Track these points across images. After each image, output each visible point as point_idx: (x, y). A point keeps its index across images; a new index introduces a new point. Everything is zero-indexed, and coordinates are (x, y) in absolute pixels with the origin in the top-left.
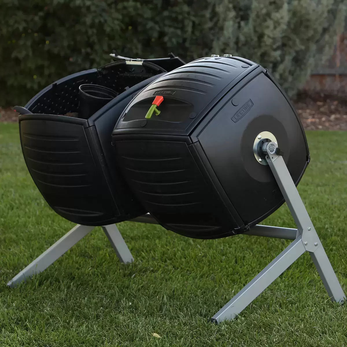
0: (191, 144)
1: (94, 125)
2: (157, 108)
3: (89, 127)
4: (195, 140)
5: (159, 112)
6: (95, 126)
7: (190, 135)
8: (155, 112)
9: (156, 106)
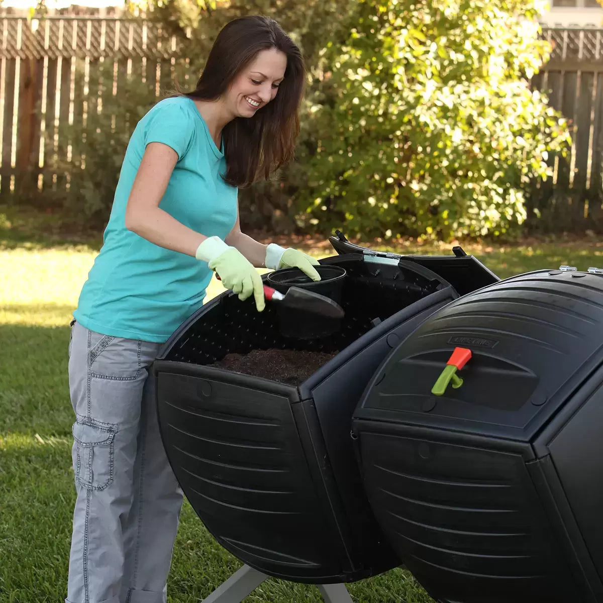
0: (533, 460)
1: (311, 398)
2: (458, 373)
3: (301, 400)
4: (542, 452)
5: (459, 383)
6: (313, 398)
7: (531, 441)
8: (452, 382)
9: (454, 369)
